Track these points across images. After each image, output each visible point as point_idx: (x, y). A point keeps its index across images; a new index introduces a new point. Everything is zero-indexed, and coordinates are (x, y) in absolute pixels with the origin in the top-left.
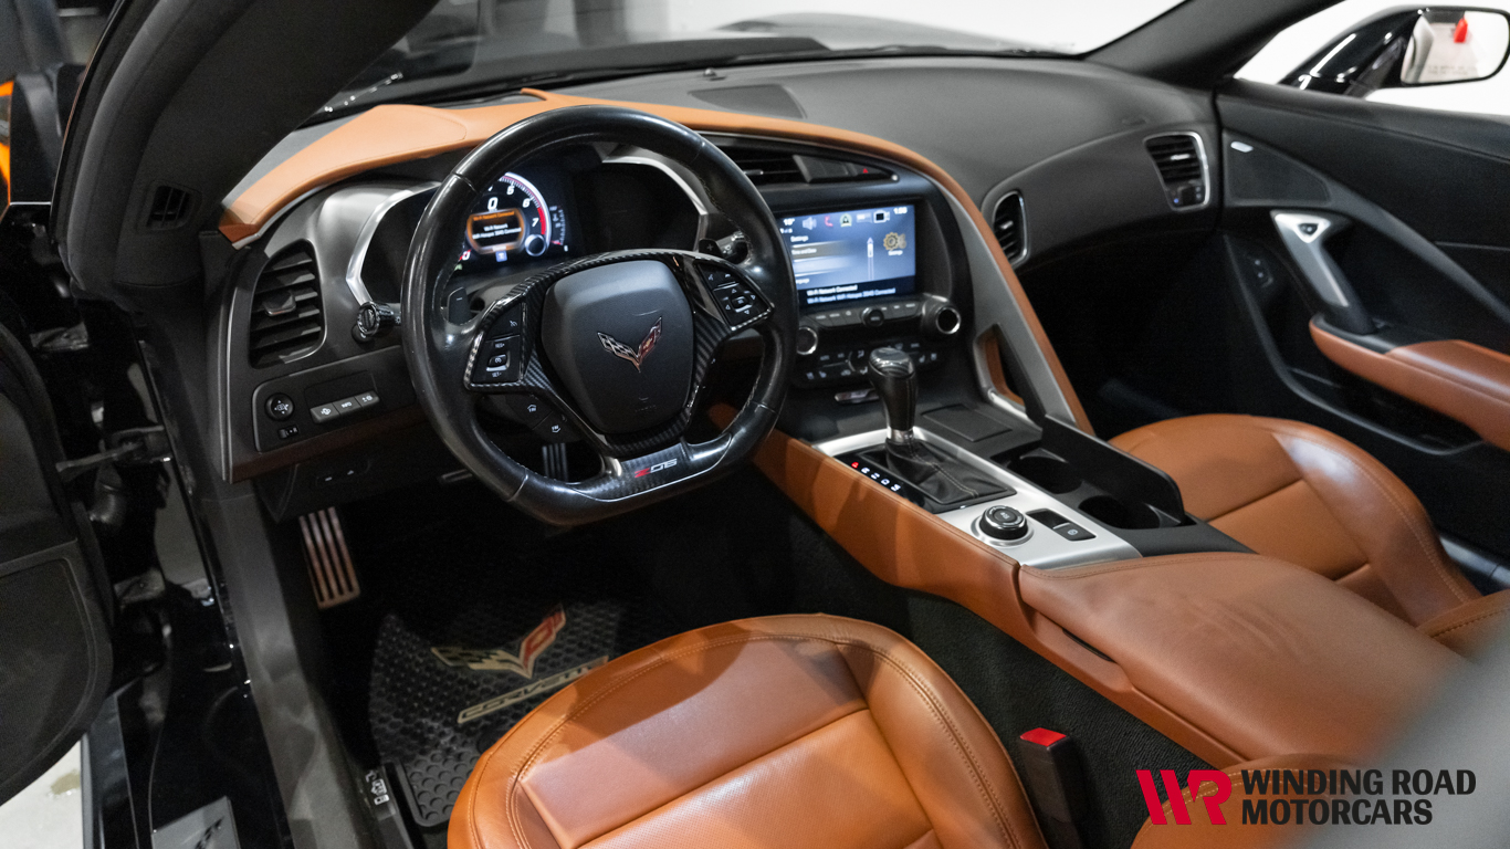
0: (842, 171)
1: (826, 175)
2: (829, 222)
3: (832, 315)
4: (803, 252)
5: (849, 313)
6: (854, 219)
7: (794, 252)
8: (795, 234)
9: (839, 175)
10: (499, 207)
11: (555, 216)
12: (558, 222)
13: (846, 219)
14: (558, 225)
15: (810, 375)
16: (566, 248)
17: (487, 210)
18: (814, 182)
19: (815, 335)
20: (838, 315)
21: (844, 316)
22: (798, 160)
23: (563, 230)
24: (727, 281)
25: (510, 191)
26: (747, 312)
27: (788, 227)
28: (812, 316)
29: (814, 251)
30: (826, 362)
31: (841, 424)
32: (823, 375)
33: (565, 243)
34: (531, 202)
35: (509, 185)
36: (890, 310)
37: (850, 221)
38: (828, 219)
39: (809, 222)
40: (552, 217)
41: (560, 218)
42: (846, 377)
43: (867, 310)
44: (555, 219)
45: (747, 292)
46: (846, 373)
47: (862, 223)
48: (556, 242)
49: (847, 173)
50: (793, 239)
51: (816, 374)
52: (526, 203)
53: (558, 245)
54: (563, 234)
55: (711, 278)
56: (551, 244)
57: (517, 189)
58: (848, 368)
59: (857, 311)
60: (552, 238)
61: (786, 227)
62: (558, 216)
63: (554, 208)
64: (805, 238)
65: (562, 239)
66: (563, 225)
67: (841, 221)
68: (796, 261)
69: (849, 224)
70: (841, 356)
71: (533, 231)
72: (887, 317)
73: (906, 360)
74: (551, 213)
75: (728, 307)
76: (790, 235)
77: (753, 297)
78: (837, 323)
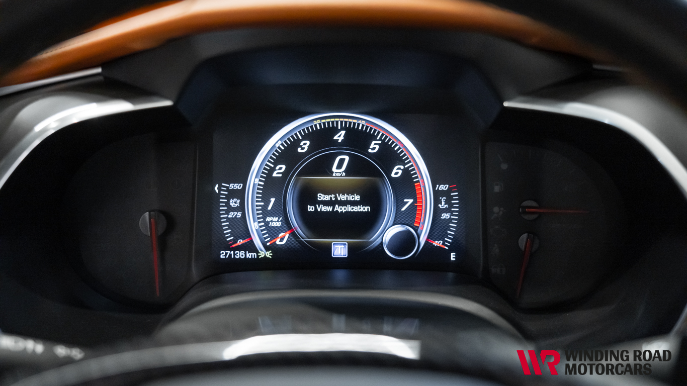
10: (348, 172)
11: (443, 200)
12: (448, 210)
14: (445, 216)
16: (453, 256)
17: (329, 173)
23: (453, 225)
25: (374, 147)
33: (451, 249)
34: (406, 171)
35: (373, 137)
40: (437, 201)
41: (451, 206)
44: (443, 205)
48: (437, 243)
52: (397, 172)
53: (440, 249)
56: (428, 245)
57: (385, 147)
60: (431, 236)
62: (448, 201)
63: (443, 187)
65: (449, 240)
66: (455, 217)
71: (400, 218)
74: (437, 195)
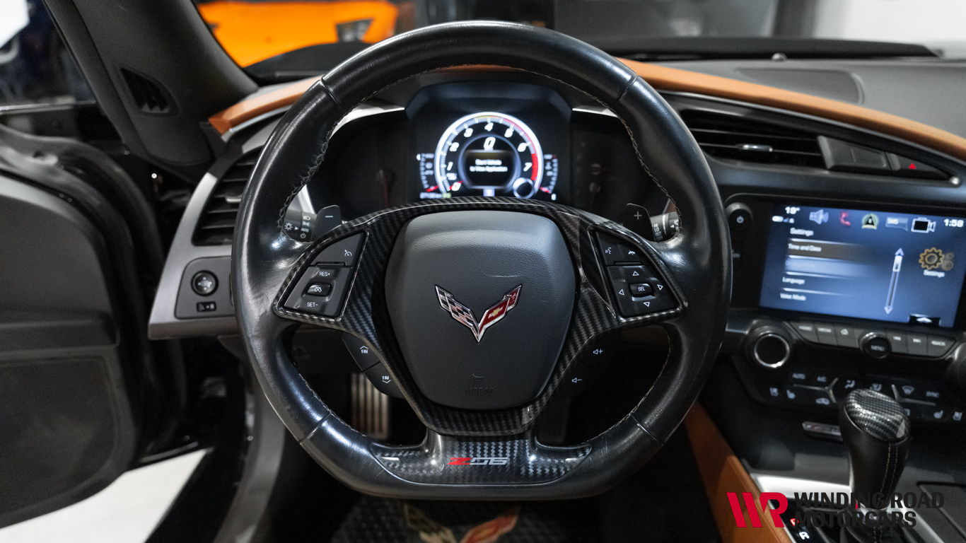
0: (879, 161)
1: (855, 163)
2: (846, 219)
3: (821, 330)
4: (803, 248)
5: (845, 332)
6: (883, 222)
7: (791, 246)
8: (797, 226)
9: (876, 166)
10: (495, 147)
11: (548, 164)
12: (551, 170)
13: (870, 221)
14: (549, 174)
15: (774, 391)
16: (554, 197)
17: (483, 148)
18: (834, 169)
19: (788, 348)
20: (829, 331)
21: (837, 335)
22: (824, 142)
23: (554, 179)
24: (631, 260)
25: (509, 134)
26: (647, 304)
27: (790, 216)
28: (794, 324)
29: (818, 249)
30: (799, 381)
31: (800, 461)
32: (791, 396)
33: (553, 192)
34: (527, 148)
35: (508, 127)
36: (905, 343)
37: (876, 223)
38: (845, 216)
39: (819, 216)
40: (545, 165)
41: (553, 167)
42: (822, 406)
43: (871, 335)
44: (548, 167)
45: (654, 279)
46: (824, 401)
47: (893, 229)
48: (545, 189)
49: (885, 165)
50: (793, 231)
51: (782, 393)
52: (522, 148)
53: (546, 193)
54: (553, 183)
55: (608, 251)
56: (540, 191)
57: (515, 133)
58: (826, 396)
59: (858, 332)
60: (542, 185)
61: (786, 216)
62: (552, 165)
63: (549, 157)
64: (809, 233)
65: (552, 187)
66: (555, 174)
67: (864, 220)
68: (791, 256)
69: (874, 227)
70: (822, 379)
71: (524, 175)
72: (895, 349)
73: (898, 417)
74: (545, 161)
75: (622, 292)
76: (792, 226)
77: (660, 287)
78: (824, 341)
